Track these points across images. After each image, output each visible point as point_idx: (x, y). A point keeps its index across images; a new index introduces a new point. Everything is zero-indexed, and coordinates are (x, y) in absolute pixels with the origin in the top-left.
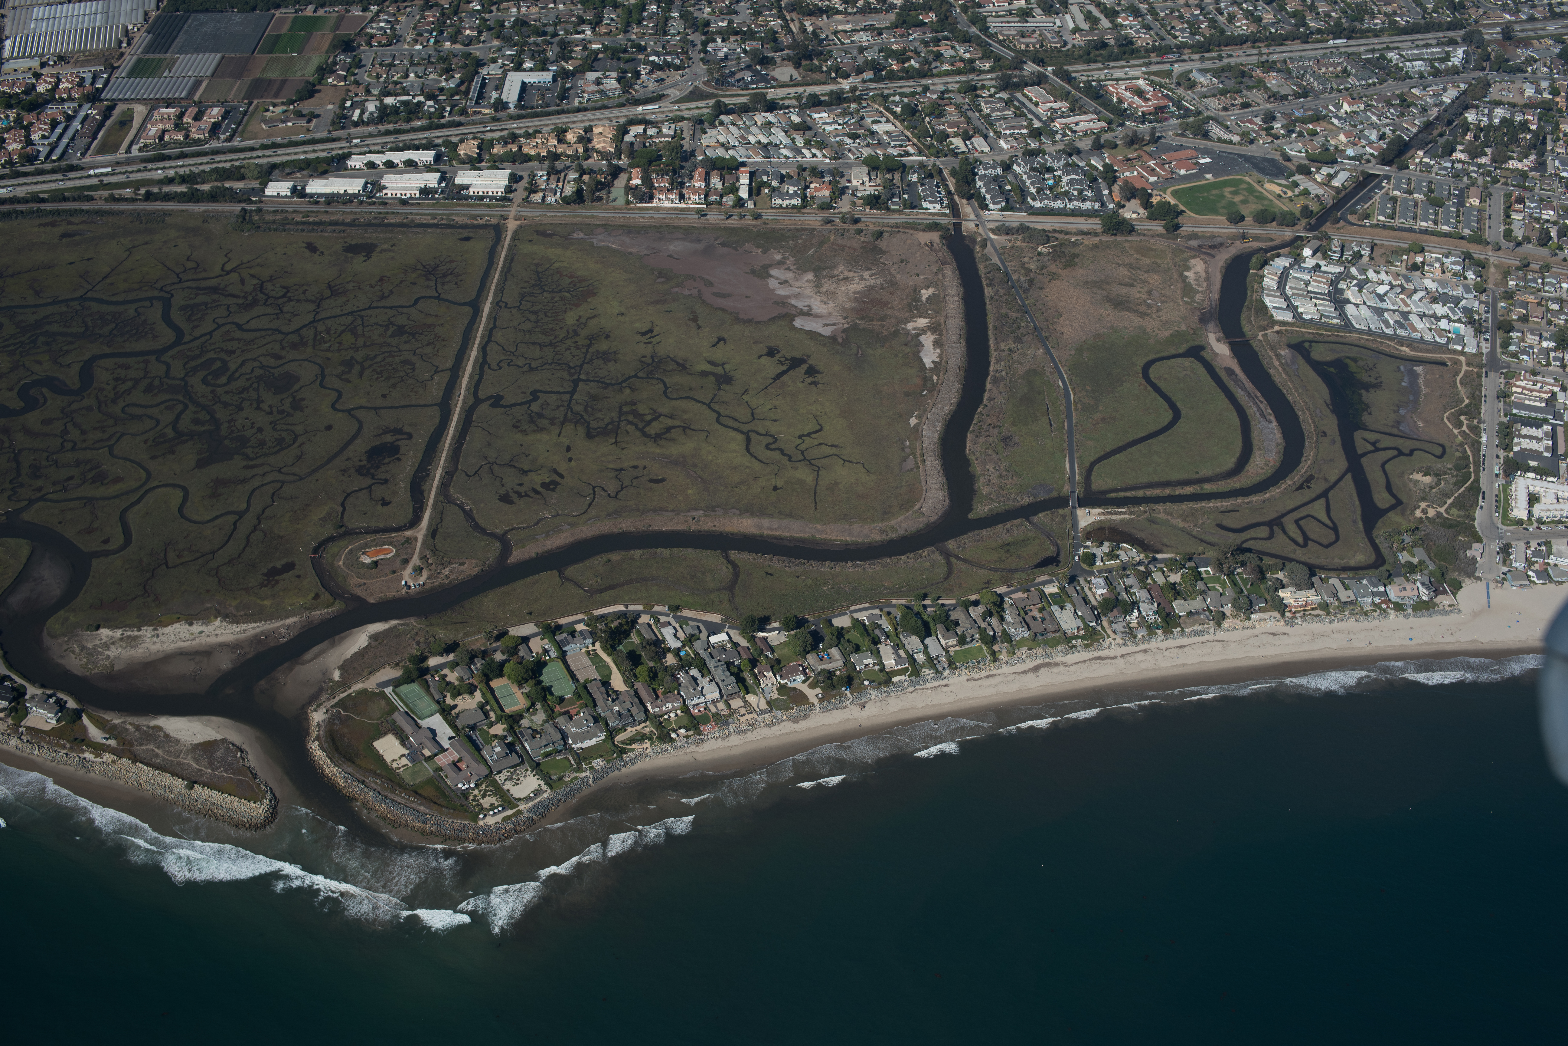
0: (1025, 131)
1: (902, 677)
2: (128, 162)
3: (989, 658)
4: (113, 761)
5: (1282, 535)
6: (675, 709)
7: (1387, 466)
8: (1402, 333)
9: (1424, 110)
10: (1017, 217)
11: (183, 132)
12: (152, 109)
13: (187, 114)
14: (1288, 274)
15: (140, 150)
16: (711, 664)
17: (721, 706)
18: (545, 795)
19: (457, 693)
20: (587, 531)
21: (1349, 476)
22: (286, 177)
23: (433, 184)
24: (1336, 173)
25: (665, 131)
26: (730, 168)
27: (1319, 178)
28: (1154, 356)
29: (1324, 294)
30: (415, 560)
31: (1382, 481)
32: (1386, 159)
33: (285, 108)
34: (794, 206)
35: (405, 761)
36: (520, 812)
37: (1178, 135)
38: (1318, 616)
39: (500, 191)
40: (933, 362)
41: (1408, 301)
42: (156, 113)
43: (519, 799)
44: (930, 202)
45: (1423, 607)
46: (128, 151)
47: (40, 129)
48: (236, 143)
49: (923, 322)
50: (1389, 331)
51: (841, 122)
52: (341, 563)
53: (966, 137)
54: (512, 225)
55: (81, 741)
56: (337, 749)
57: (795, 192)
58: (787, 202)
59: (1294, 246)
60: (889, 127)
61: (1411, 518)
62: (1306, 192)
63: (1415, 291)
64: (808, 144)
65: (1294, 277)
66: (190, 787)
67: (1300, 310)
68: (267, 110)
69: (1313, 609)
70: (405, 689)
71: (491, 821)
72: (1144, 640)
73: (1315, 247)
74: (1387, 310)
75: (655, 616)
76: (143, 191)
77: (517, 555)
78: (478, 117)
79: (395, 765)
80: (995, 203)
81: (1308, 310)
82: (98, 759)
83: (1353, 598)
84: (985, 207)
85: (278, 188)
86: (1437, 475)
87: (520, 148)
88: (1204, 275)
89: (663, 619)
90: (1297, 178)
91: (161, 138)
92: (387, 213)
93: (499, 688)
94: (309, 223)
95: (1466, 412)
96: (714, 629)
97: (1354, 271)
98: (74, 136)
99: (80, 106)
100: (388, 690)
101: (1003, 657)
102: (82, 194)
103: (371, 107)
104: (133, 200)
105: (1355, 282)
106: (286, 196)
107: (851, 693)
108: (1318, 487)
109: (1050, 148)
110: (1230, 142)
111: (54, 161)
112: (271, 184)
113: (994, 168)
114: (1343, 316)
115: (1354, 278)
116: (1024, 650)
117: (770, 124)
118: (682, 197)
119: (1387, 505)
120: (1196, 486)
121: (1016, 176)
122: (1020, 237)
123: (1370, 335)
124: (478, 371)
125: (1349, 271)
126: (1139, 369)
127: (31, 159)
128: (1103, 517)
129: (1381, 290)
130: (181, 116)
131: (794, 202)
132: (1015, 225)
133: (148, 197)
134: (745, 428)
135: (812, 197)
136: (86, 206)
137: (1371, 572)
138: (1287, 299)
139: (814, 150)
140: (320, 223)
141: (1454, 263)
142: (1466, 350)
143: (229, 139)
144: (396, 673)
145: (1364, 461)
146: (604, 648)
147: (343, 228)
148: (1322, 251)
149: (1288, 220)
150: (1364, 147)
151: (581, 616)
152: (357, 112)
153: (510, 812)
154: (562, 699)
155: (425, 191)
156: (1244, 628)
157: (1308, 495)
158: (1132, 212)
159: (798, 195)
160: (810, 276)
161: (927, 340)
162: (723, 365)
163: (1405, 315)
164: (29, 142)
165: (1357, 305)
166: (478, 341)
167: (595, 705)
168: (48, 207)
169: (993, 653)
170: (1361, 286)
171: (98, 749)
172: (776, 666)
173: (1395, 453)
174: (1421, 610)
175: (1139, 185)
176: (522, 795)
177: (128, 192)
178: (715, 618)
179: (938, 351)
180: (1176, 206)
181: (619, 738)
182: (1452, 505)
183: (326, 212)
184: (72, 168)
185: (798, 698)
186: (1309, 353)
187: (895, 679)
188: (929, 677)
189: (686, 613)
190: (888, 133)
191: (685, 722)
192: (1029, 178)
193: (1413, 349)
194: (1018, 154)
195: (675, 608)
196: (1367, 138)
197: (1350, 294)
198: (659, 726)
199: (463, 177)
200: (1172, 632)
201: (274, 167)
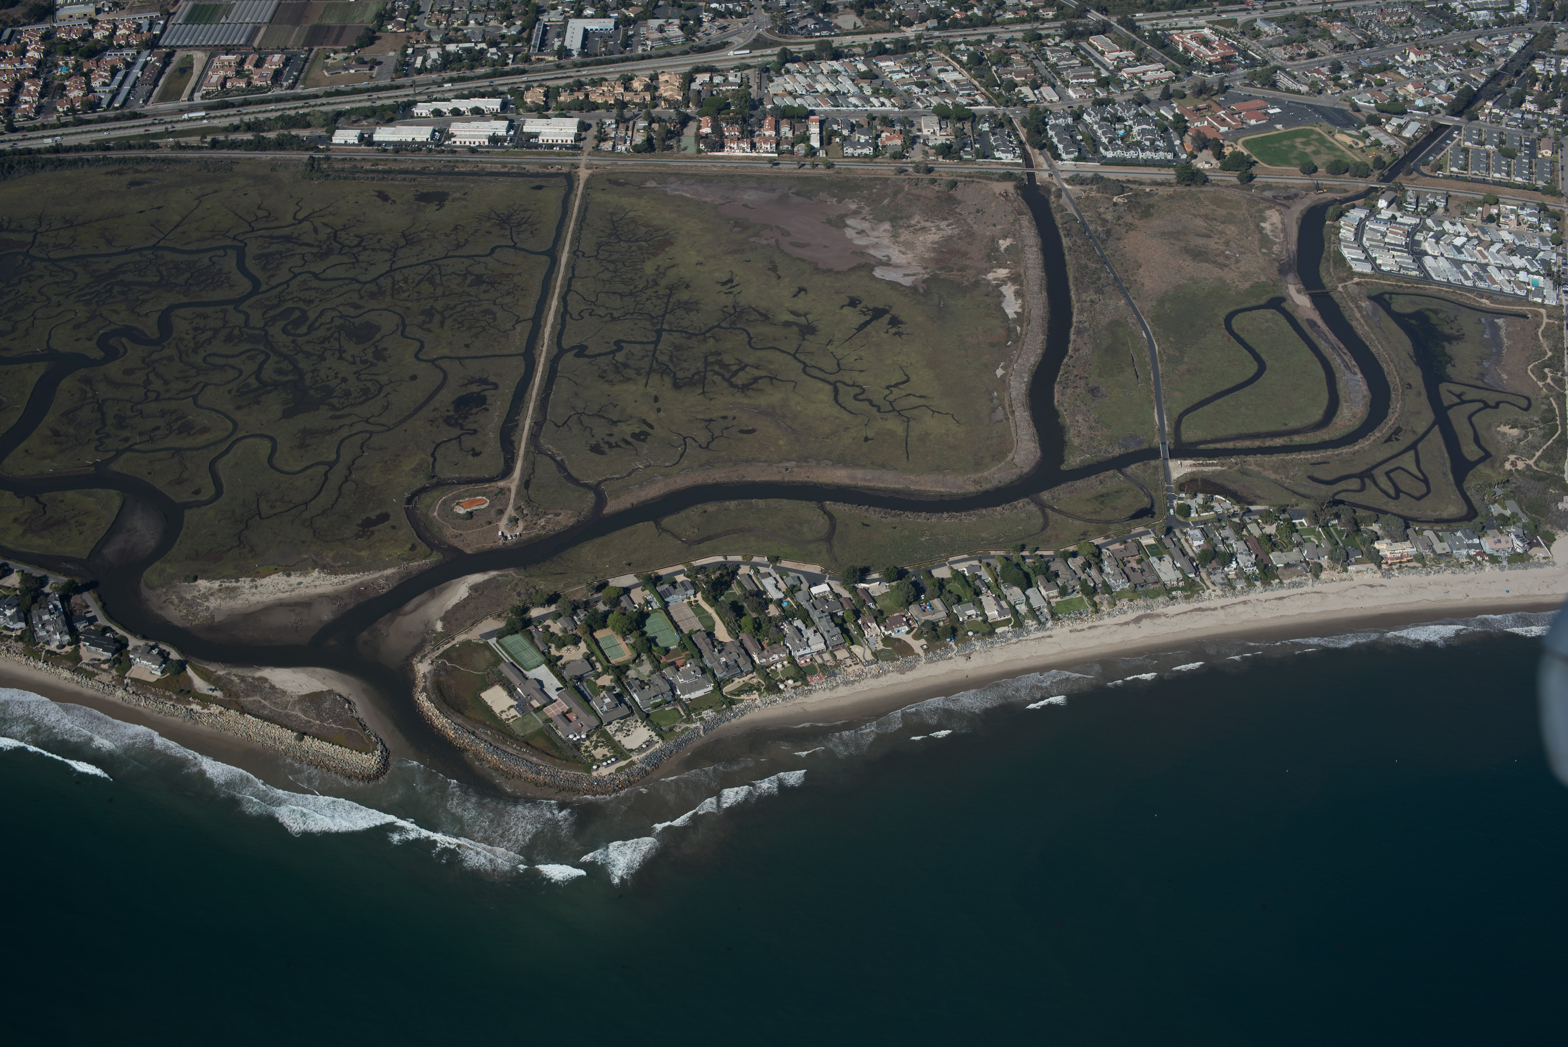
0: (1093, 80)
1: (1006, 628)
2: (192, 109)
3: (1090, 609)
4: (221, 713)
5: (1373, 487)
6: (781, 660)
7: (1474, 419)
8: (1481, 285)
9: (1491, 60)
10: (1090, 167)
11: (245, 80)
12: (212, 56)
13: (248, 61)
14: (1364, 226)
15: (203, 97)
16: (814, 615)
17: (827, 656)
18: (657, 746)
19: (561, 644)
20: (681, 481)
21: (1437, 428)
22: (352, 125)
23: (502, 132)
24: (1407, 124)
25: (731, 79)
26: (798, 116)
27: (1389, 129)
28: (1236, 308)
29: (1401, 246)
30: (510, 511)
31: (1470, 433)
32: (1455, 110)
33: (346, 55)
34: (866, 156)
35: (513, 712)
36: (632, 763)
37: (1246, 85)
38: (1414, 568)
39: (570, 140)
40: (1016, 313)
41: (1486, 253)
42: (216, 60)
43: (631, 750)
44: (1003, 152)
45: (1517, 559)
46: (191, 98)
47: (101, 76)
48: (299, 90)
49: (1002, 273)
50: (1468, 283)
51: (908, 70)
52: (435, 514)
53: (1035, 86)
54: (583, 174)
55: (187, 692)
56: (445, 701)
57: (867, 141)
58: (859, 151)
59: (1368, 197)
60: (956, 76)
61: (1501, 471)
62: (1377, 143)
63: (1492, 243)
64: (876, 93)
65: (1371, 229)
66: (300, 738)
67: (1379, 262)
68: (328, 57)
69: (1408, 561)
70: (509, 640)
71: (604, 772)
72: (1243, 592)
73: (1391, 199)
74: (1465, 262)
75: (754, 566)
76: (209, 139)
77: (612, 506)
78: (542, 64)
79: (504, 716)
80: (1067, 153)
81: (1387, 261)
82: (206, 711)
83: (1448, 550)
84: (1058, 157)
85: (346, 136)
86: (1524, 427)
87: (587, 96)
88: (1280, 226)
89: (763, 570)
90: (1368, 128)
91: (223, 85)
92: (457, 161)
93: (604, 639)
94: (378, 172)
95: (1550, 364)
96: (815, 580)
97: (1429, 222)
98: (135, 83)
99: (139, 53)
100: (492, 641)
101: (1105, 608)
102: (147, 142)
103: (434, 54)
104: (200, 148)
105: (1432, 233)
106: (354, 144)
107: (956, 644)
108: (1406, 440)
109: (1119, 98)
110: (1299, 92)
111: (117, 109)
112: (338, 132)
113: (1065, 118)
114: (1421, 267)
115: (1430, 230)
116: (1125, 601)
117: (836, 72)
118: (753, 146)
119: (1476, 458)
120: (1286, 438)
121: (1087, 125)
122: (1095, 187)
123: (1450, 287)
124: (559, 320)
125: (1425, 222)
126: (1221, 320)
127: (94, 106)
128: (1194, 469)
129: (1459, 241)
130: (242, 62)
131: (866, 151)
132: (1089, 175)
133: (215, 144)
134: (832, 378)
135: (884, 147)
136: (152, 154)
137: (1465, 524)
138: (1365, 250)
139: (882, 99)
140: (390, 172)
141: (1530, 215)
142: (1546, 302)
143: (292, 86)
144: (500, 624)
145: (1451, 413)
146: (706, 599)
147: (413, 176)
148: (1397, 202)
149: (1362, 171)
150: (1433, 98)
151: (680, 567)
152: (420, 59)
153: (623, 763)
154: (667, 650)
155: (494, 140)
156: (1341, 580)
157: (1397, 447)
158: (1205, 162)
159: (870, 145)
160: (887, 226)
161: (1009, 290)
162: (805, 315)
163: (1484, 267)
164: (90, 90)
165: (1435, 257)
166: (557, 290)
167: (701, 656)
168: (114, 155)
169: (1095, 605)
170: (1437, 238)
171: (205, 701)
172: (880, 617)
173: (1481, 405)
174: (1515, 562)
175: (1210, 135)
176: (634, 746)
177: (194, 140)
178: (815, 569)
179: (1020, 301)
180: (1249, 156)
181: (727, 689)
182: (1541, 458)
183: (396, 160)
184: (135, 116)
185: (903, 649)
186: (1389, 304)
187: (999, 630)
188: (1032, 628)
189: (785, 564)
190: (955, 82)
191: (792, 673)
192: (1100, 127)
193: (1493, 301)
194: (1088, 104)
195: (775, 559)
196: (1435, 88)
197: (1427, 246)
198: (767, 676)
199: (532, 125)
200: (1270, 584)
201: (339, 114)
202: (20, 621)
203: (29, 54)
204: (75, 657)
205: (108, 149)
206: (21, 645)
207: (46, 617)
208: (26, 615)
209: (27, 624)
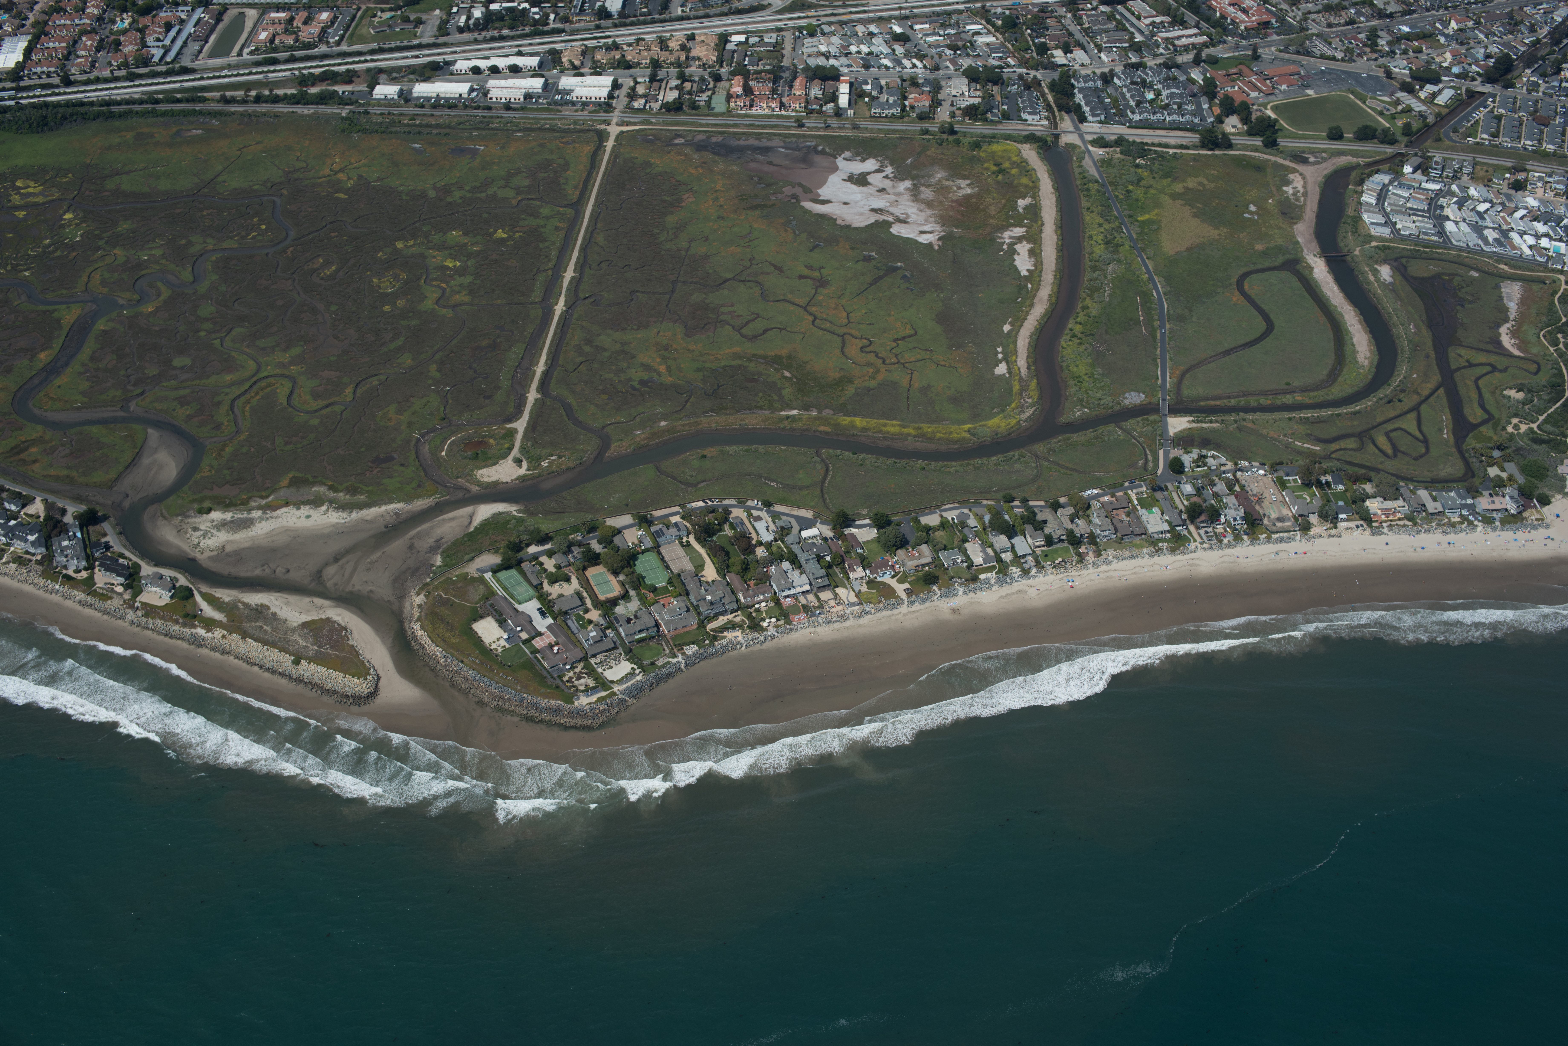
0: (1126, 45)
1: (989, 575)
2: (237, 66)
3: (1075, 558)
4: (224, 637)
5: (1371, 446)
6: (766, 600)
7: (1480, 382)
8: (1501, 250)
9: (1532, 29)
10: (1116, 130)
11: (293, 37)
12: (263, 14)
13: (297, 18)
14: (1388, 190)
15: (251, 53)
16: (802, 557)
17: (811, 597)
18: (639, 678)
19: (553, 580)
20: (684, 427)
21: (1441, 391)
22: (393, 81)
23: (537, 89)
24: (1440, 91)
25: (766, 40)
26: (829, 76)
27: (1422, 95)
28: (1252, 267)
29: (1423, 211)
30: (515, 452)
31: (1475, 396)
32: (1490, 78)
33: (392, 13)
34: (893, 116)
35: (503, 643)
36: (614, 694)
37: (1281, 51)
38: (1404, 526)
39: (603, 97)
40: (1028, 270)
41: (1509, 219)
42: (266, 16)
43: (612, 682)
44: (1030, 113)
45: (1512, 520)
46: (240, 54)
47: (155, 32)
48: (344, 47)
49: (1019, 231)
50: (1488, 249)
51: (941, 33)
52: (443, 453)
53: (1067, 50)
54: (614, 130)
55: (192, 617)
56: (437, 630)
57: (895, 101)
58: (886, 112)
59: (1394, 162)
60: (990, 39)
61: (1504, 433)
62: (1408, 110)
63: (1516, 209)
64: (908, 55)
65: (1393, 194)
66: (297, 662)
67: (1399, 226)
68: (375, 16)
69: (1399, 519)
70: (503, 575)
71: (583, 701)
72: (1230, 545)
73: (1416, 164)
74: (1487, 227)
75: (748, 510)
76: (253, 93)
77: (616, 448)
78: (581, 25)
79: (494, 646)
80: (1094, 115)
81: (1406, 225)
82: (210, 634)
83: (1441, 509)
84: (1083, 119)
85: (386, 90)
86: (1530, 391)
87: (623, 55)
88: (1302, 191)
89: (755, 513)
90: (1401, 95)
91: (272, 41)
92: (492, 117)
93: (595, 576)
94: (415, 125)
95: (1563, 330)
96: (807, 524)
97: (1454, 187)
98: (187, 39)
99: (193, 10)
100: (488, 576)
101: (1091, 557)
102: (194, 96)
103: (477, 13)
104: (244, 102)
105: (1455, 199)
106: (393, 99)
107: (940, 589)
108: (1410, 401)
109: (1151, 62)
110: (1334, 59)
111: (167, 63)
112: (378, 87)
113: (1094, 81)
114: (1442, 233)
115: (1455, 195)
116: (1110, 552)
117: (871, 35)
118: (782, 105)
119: (1479, 420)
120: (1279, 402)
121: (1117, 88)
122: (1118, 149)
123: (1469, 252)
124: (578, 270)
125: (1450, 188)
126: (1234, 280)
127: (146, 61)
128: (1194, 425)
129: (1482, 207)
130: (291, 20)
131: (894, 111)
132: (1113, 138)
133: (258, 99)
134: (841, 331)
135: (912, 107)
136: (198, 107)
137: (1460, 485)
138: (1386, 215)
139: (915, 61)
140: (428, 126)
141: (1558, 182)
143: (338, 43)
144: (496, 561)
145: (1457, 376)
146: (697, 539)
147: (448, 131)
148: (1423, 168)
149: (1388, 138)
150: (1470, 65)
151: (676, 509)
152: (463, 19)
153: (604, 694)
154: (654, 589)
155: (530, 96)
156: (1330, 536)
157: (1400, 408)
158: (1232, 125)
159: (898, 105)
160: (908, 184)
161: (1023, 248)
162: (820, 269)
163: (1505, 233)
164: (144, 45)
165: (1456, 222)
166: (579, 242)
167: (687, 594)
168: (162, 107)
169: (1079, 555)
170: (1460, 204)
171: (210, 624)
172: (865, 563)
173: (1489, 368)
174: (1509, 523)
175: (1238, 99)
176: (616, 678)
177: (240, 94)
178: (808, 514)
179: (1033, 259)
180: (1276, 121)
181: (710, 626)
182: (1545, 421)
183: (432, 115)
184: (185, 71)
185: (887, 592)
186: (1405, 268)
187: (982, 577)
188: (1016, 576)
189: (778, 508)
190: (988, 44)
191: (777, 612)
192: (1129, 91)
193: (1511, 267)
194: (1119, 69)
195: (768, 504)
196: (1473, 56)
197: (1448, 212)
198: (749, 616)
199: (567, 82)
200: (1258, 539)
201: (381, 71)
202: (40, 546)
203: (88, 11)
204: (90, 581)
205: (157, 102)
206: (40, 568)
207: (65, 543)
208: (46, 541)
209: (47, 549)
